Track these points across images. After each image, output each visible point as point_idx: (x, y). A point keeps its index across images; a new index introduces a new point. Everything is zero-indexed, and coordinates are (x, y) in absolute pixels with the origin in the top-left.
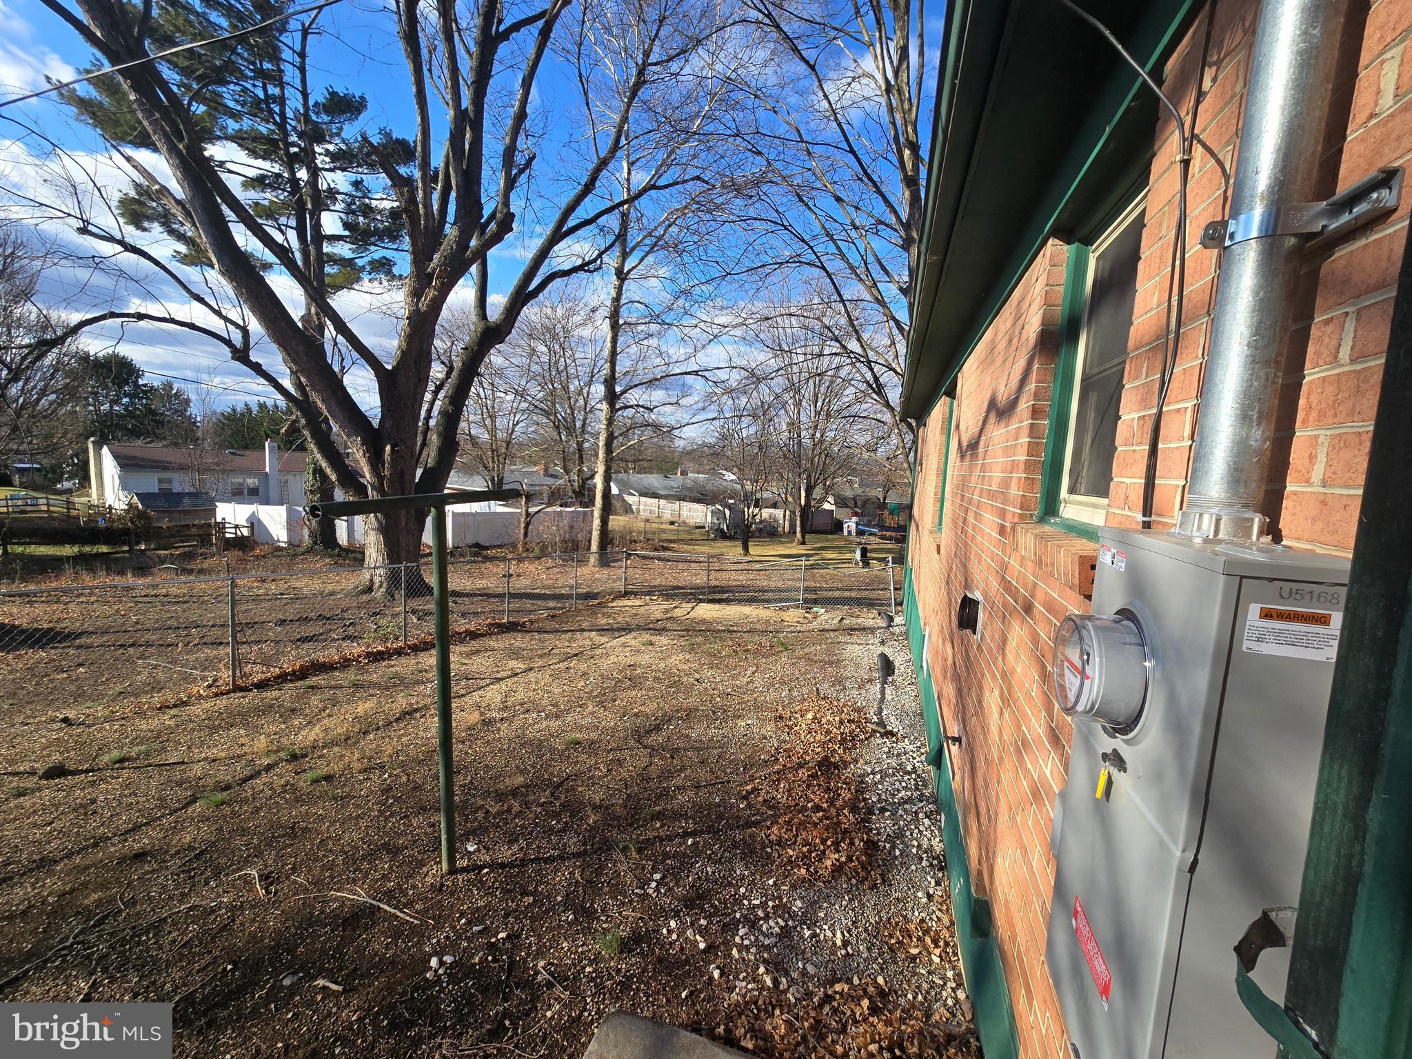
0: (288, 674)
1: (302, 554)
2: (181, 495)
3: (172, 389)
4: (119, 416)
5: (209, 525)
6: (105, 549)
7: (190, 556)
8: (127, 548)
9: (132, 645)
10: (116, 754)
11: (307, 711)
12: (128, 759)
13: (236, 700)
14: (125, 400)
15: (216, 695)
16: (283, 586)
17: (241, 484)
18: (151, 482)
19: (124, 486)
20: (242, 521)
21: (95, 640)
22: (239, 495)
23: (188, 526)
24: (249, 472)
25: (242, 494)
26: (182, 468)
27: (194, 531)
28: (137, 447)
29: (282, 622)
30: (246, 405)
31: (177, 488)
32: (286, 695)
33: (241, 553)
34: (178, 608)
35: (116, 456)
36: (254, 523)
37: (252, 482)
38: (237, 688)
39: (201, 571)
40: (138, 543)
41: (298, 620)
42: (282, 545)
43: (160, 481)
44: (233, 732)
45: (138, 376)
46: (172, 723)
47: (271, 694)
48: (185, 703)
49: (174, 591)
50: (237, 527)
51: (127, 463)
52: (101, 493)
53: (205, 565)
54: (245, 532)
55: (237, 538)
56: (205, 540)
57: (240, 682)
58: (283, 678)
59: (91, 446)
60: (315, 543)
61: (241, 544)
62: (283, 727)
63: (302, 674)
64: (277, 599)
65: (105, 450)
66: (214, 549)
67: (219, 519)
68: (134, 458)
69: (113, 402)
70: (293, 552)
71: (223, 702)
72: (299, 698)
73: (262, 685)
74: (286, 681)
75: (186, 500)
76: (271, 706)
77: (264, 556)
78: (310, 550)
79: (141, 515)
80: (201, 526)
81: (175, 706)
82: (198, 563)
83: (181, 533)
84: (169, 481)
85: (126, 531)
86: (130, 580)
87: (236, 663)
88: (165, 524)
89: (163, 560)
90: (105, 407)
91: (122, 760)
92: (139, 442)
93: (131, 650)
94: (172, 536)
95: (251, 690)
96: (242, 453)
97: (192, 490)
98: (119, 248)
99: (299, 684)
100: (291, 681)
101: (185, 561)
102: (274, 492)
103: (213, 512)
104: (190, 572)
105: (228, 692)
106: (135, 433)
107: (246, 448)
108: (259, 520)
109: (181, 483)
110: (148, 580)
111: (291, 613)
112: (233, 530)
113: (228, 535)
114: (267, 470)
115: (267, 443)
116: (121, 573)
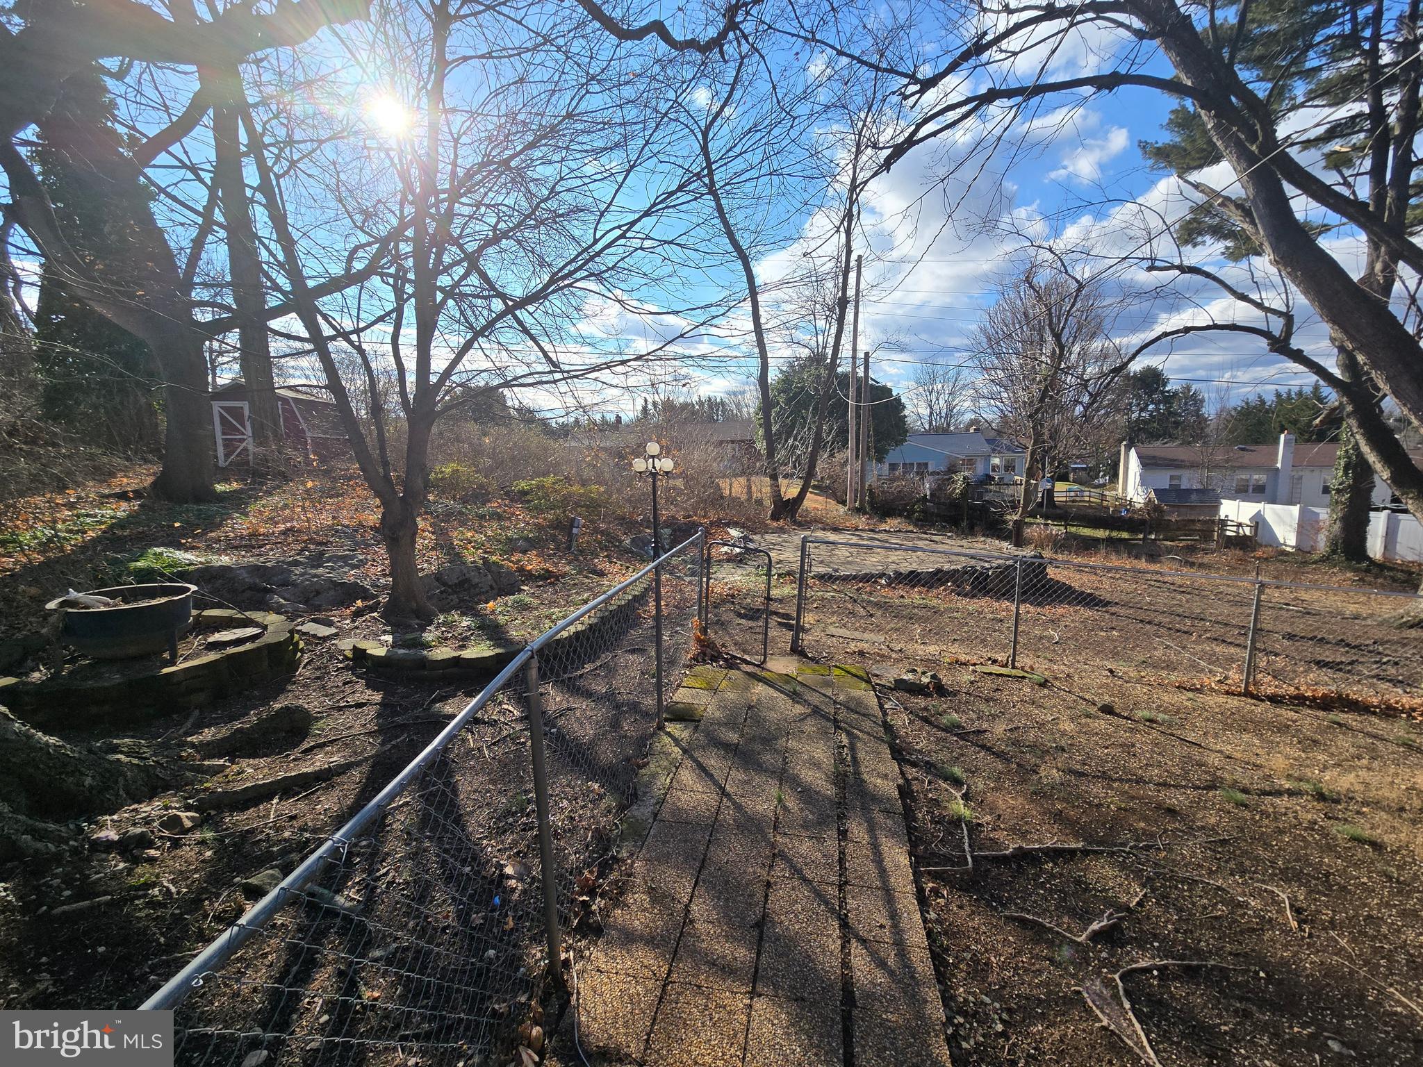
0: (1307, 698)
1: (1315, 562)
2: (1189, 491)
3: (1189, 390)
4: (1145, 422)
5: (1213, 522)
6: (1125, 535)
7: (1191, 549)
8: (1141, 536)
9: (1149, 623)
10: (1146, 714)
11: (1333, 749)
12: (1156, 722)
13: (1248, 705)
14: (1151, 407)
15: (1227, 693)
16: (1288, 595)
17: (1247, 480)
18: (1163, 479)
19: (1144, 482)
20: (1245, 520)
21: (1121, 611)
22: (1244, 492)
23: (1193, 521)
24: (1258, 468)
25: (1246, 491)
26: (1193, 465)
27: (1198, 526)
28: (1157, 448)
29: (1291, 637)
30: (1260, 397)
31: (1185, 485)
32: (1307, 720)
33: (1241, 553)
34: (1183, 598)
35: (1140, 457)
36: (1258, 522)
37: (1259, 478)
38: (1248, 694)
39: (1201, 566)
40: (1150, 533)
41: (1311, 639)
42: (1288, 549)
43: (1172, 478)
44: (1246, 736)
45: (1165, 385)
46: (1189, 704)
47: (1287, 714)
48: (1199, 691)
49: (1178, 581)
50: (1240, 525)
51: (1148, 463)
52: (1125, 488)
53: (1207, 559)
54: (1247, 531)
55: (1238, 537)
56: (1206, 536)
57: (1252, 688)
58: (1299, 701)
59: (1123, 448)
60: (1334, 552)
61: (1241, 543)
62: (1303, 755)
63: (1326, 704)
64: (1281, 609)
65: (1133, 453)
66: (1213, 545)
67: (1223, 517)
68: (1154, 457)
69: (1141, 410)
70: (1301, 559)
71: (1234, 702)
72: (1322, 731)
73: (1275, 700)
74: (1303, 704)
75: (1194, 497)
76: (1288, 727)
77: (1266, 559)
78: (1325, 559)
79: (1157, 509)
80: (1205, 522)
81: (1190, 690)
82: (1198, 558)
83: (1185, 527)
84: (1179, 478)
85: (1143, 522)
86: (1143, 564)
87: (1252, 668)
88: (1174, 518)
89: (1169, 551)
90: (1135, 416)
91: (1151, 721)
92: (1158, 444)
93: (1148, 626)
94: (1179, 529)
95: (1263, 701)
96: (1252, 448)
97: (1200, 487)
98: (1178, 272)
99: (1321, 714)
100: (1310, 707)
101: (1188, 556)
102: (1283, 489)
103: (1216, 508)
104: (1192, 564)
105: (1239, 695)
106: (1154, 436)
107: (1257, 442)
108: (1264, 520)
109: (1189, 480)
110: (1156, 567)
111: (1300, 627)
112: (1235, 529)
113: (1228, 533)
114: (1279, 465)
115: (1282, 437)
116: (1137, 557)
